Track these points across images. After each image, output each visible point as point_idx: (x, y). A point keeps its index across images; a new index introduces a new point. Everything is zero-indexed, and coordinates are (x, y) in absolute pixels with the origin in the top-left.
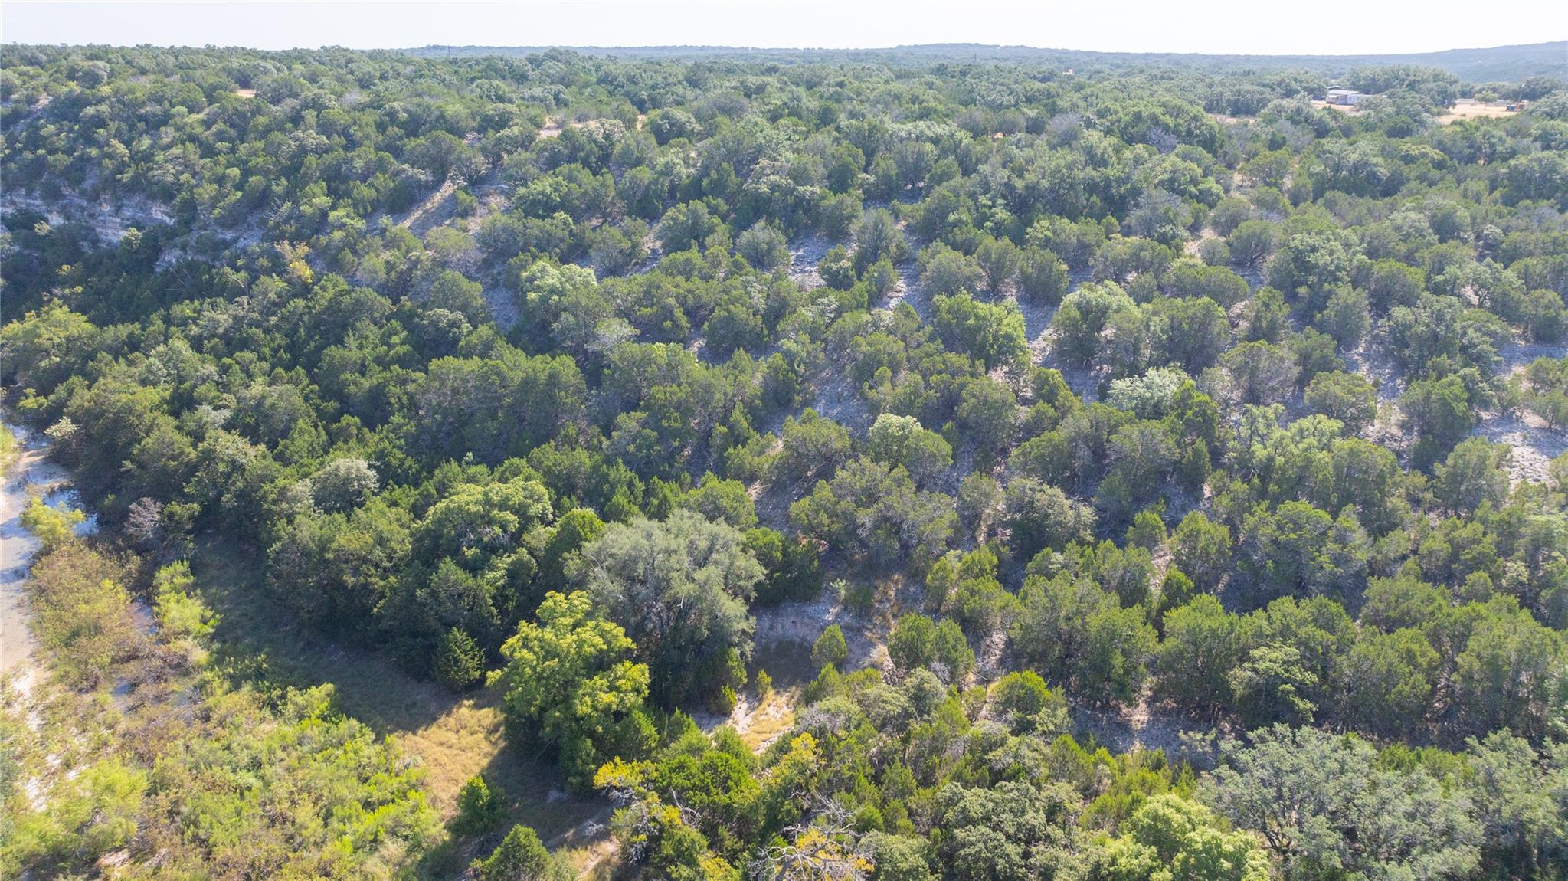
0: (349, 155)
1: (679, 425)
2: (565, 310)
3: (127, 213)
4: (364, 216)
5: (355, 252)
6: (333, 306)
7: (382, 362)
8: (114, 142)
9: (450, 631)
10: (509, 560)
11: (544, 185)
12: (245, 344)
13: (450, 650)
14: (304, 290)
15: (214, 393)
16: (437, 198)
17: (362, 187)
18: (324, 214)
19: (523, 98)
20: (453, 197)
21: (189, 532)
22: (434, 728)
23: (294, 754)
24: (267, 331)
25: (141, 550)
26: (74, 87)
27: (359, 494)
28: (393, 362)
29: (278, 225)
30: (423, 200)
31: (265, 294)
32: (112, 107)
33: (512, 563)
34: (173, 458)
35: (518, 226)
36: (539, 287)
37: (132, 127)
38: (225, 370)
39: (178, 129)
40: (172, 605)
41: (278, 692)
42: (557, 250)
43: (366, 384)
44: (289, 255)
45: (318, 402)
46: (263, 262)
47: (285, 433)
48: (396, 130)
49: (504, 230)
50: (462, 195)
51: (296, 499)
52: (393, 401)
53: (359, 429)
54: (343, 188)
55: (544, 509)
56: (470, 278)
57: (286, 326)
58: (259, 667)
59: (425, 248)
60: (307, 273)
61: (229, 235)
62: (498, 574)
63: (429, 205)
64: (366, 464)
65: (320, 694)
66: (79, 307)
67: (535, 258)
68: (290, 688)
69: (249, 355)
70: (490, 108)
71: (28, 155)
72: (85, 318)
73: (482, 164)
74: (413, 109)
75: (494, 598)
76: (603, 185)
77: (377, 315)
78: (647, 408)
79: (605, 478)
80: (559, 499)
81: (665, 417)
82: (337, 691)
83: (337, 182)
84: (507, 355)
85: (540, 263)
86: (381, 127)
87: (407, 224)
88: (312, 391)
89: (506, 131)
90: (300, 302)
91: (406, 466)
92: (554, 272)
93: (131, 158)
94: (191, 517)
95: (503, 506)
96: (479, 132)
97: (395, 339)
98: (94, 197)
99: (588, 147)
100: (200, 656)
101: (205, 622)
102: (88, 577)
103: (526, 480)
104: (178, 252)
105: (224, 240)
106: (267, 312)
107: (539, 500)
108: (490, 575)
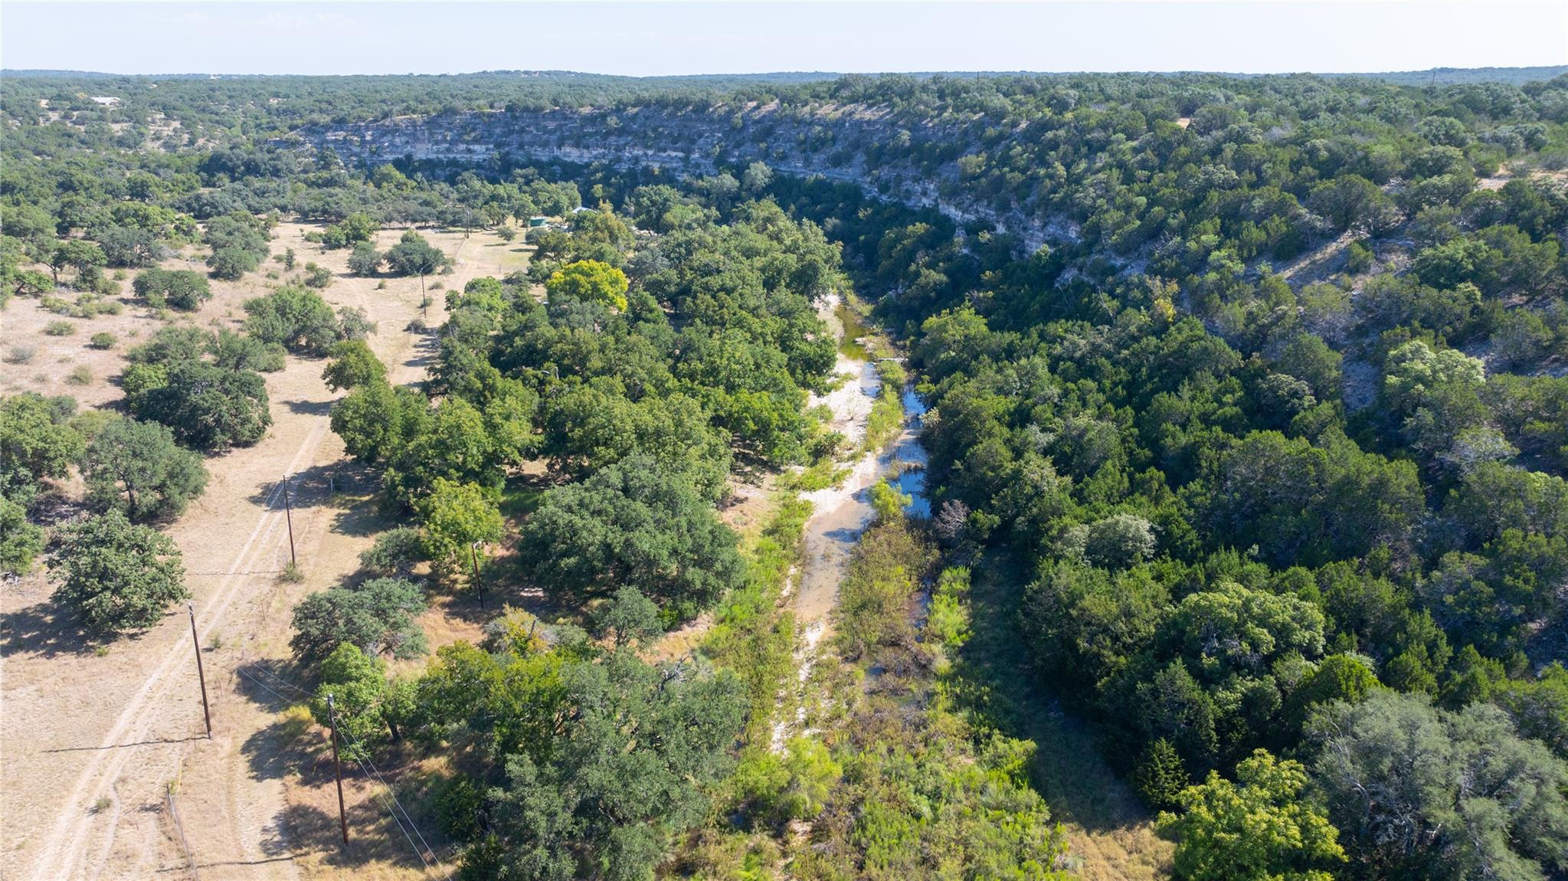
0: (1252, 193)
1: (1529, 588)
2: (1425, 406)
3: (1051, 229)
4: (1244, 260)
5: (1223, 297)
6: (1181, 352)
7: (1206, 420)
8: (1057, 164)
9: (1157, 739)
10: (1250, 685)
11: (1458, 248)
12: (1092, 372)
13: (1152, 760)
14: (1161, 328)
15: (1049, 415)
16: (1332, 248)
17: (1254, 230)
18: (1208, 252)
19: (1481, 139)
20: (1346, 253)
21: (983, 542)
22: (1109, 837)
23: (973, 799)
24: (1115, 364)
25: (944, 545)
26: (1048, 112)
27: (1130, 555)
28: (1215, 423)
29: (1162, 258)
30: (1314, 250)
31: (1126, 327)
32: (1068, 132)
33: (1253, 690)
34: (993, 469)
35: (1408, 294)
36: (1406, 370)
37: (1076, 151)
38: (1066, 393)
39: (1112, 155)
40: (942, 607)
41: (985, 730)
42: (1449, 329)
43: (1183, 439)
44: (1157, 292)
45: (1134, 446)
46: (1137, 294)
47: (1092, 472)
48: (1310, 169)
49: (1389, 296)
50: (1358, 250)
51: (1069, 543)
52: (1204, 464)
53: (1161, 485)
54: (1235, 227)
55: (1313, 639)
56: (1333, 345)
57: (1134, 361)
58: (980, 697)
59: (1299, 303)
60: (1170, 311)
61: (1119, 262)
62: (1231, 696)
63: (1319, 256)
64: (1148, 526)
65: (1019, 749)
66: (983, 311)
67: (1414, 334)
68: (996, 731)
69: (1091, 384)
70: (1426, 151)
71: (996, 172)
72: (985, 321)
73: (1394, 216)
74: (1335, 149)
75: (1218, 721)
76: (1541, 255)
77: (1221, 368)
78: (1492, 554)
79: (1402, 625)
80: (1337, 632)
81: (1511, 573)
82: (1037, 752)
83: (1231, 222)
84: (1335, 445)
85: (1417, 342)
86: (1295, 165)
87: (1288, 273)
88: (1131, 435)
89: (1435, 180)
90: (1153, 340)
91: (1187, 539)
92: (1431, 355)
93: (1067, 180)
94: (991, 528)
95: (1262, 621)
96: (1405, 177)
97: (1228, 398)
98: (1030, 214)
99: (1538, 204)
100: (943, 664)
101: (959, 633)
102: (895, 556)
103: (1303, 598)
104: (1075, 272)
105: (1113, 266)
106: (1121, 345)
107: (1309, 627)
108: (1222, 694)
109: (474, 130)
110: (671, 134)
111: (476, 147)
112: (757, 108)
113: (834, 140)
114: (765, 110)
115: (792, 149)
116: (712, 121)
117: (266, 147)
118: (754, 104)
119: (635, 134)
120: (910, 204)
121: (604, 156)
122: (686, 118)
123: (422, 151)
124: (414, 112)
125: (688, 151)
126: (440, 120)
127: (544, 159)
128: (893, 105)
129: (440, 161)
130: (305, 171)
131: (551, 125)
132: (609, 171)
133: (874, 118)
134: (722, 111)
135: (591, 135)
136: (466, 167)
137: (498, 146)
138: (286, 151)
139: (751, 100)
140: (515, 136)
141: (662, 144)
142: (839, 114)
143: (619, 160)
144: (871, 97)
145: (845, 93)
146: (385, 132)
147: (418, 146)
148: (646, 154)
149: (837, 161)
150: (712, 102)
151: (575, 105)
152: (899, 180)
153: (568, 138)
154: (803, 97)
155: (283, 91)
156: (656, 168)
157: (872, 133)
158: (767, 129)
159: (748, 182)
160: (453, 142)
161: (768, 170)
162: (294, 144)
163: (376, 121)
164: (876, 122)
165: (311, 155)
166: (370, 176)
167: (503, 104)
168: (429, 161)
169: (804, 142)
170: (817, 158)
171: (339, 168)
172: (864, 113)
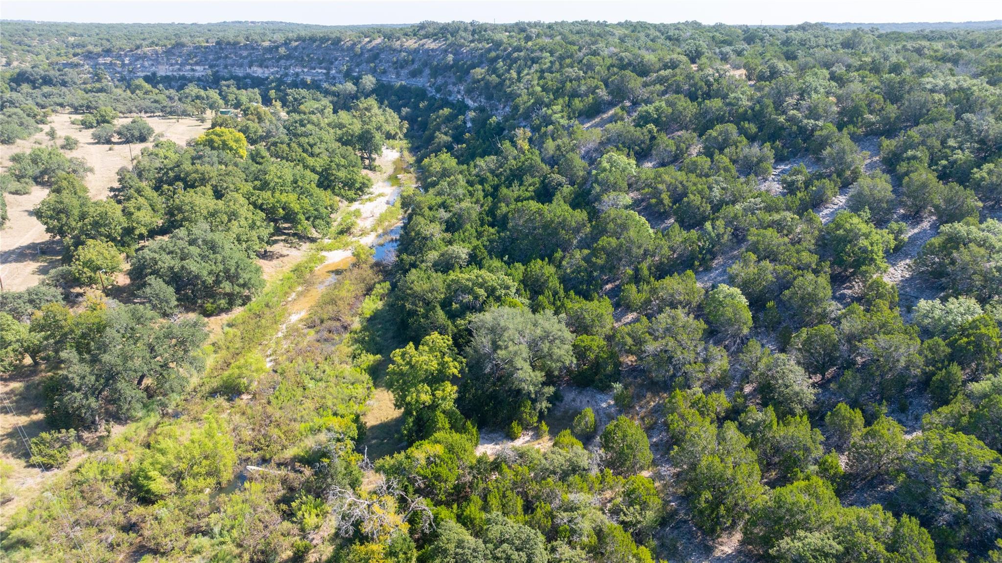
4: (569, 119)
6: (521, 167)
8: (512, 71)
12: (483, 181)
16: (613, 111)
17: (579, 102)
18: (554, 115)
20: (616, 114)
24: (494, 176)
26: (522, 42)
29: (535, 119)
31: (507, 156)
32: (526, 53)
37: (526, 64)
39: (540, 65)
40: (368, 301)
42: (637, 148)
43: (505, 210)
44: (520, 136)
45: (484, 215)
48: (616, 69)
49: (617, 133)
50: (618, 110)
54: (571, 101)
60: (526, 147)
63: (605, 116)
64: (468, 252)
65: (373, 359)
66: (458, 155)
67: (618, 150)
69: (480, 187)
71: (489, 78)
72: (456, 160)
73: (641, 92)
74: (631, 57)
77: (537, 174)
86: (610, 67)
87: (588, 125)
92: (614, 160)
93: (517, 80)
95: (482, 286)
97: (531, 188)
99: (700, 84)
100: (356, 326)
101: (372, 312)
102: (357, 280)
106: (501, 166)
109: (195, 56)
110: (318, 58)
111: (198, 68)
112: (370, 42)
113: (413, 61)
114: (374, 43)
115: (389, 67)
116: (343, 50)
117: (57, 67)
118: (367, 40)
119: (296, 58)
120: (451, 99)
121: (277, 72)
122: (327, 48)
123: (163, 71)
124: (157, 45)
125: (329, 69)
126: (173, 51)
127: (240, 75)
128: (447, 39)
129: (175, 77)
130: (84, 83)
131: (245, 53)
132: (280, 82)
133: (435, 47)
134: (349, 44)
135: (269, 59)
136: (191, 80)
137: (211, 67)
138: (71, 70)
139: (366, 37)
140: (222, 61)
141: (313, 65)
142: (416, 45)
143: (287, 75)
144: (436, 35)
145: (422, 32)
146: (138, 58)
147: (160, 67)
148: (303, 71)
149: (414, 74)
150: (343, 38)
151: (259, 40)
152: (446, 84)
153: (255, 61)
154: (397, 35)
155: (78, 32)
156: (309, 80)
157: (434, 57)
158: (375, 55)
159: (361, 86)
160: (183, 65)
161: (374, 80)
162: (77, 65)
163: (131, 51)
164: (436, 50)
165: (89, 73)
166: (128, 86)
167: (215, 40)
168: (167, 77)
169: (396, 63)
170: (404, 72)
171: (107, 81)
172: (431, 44)
